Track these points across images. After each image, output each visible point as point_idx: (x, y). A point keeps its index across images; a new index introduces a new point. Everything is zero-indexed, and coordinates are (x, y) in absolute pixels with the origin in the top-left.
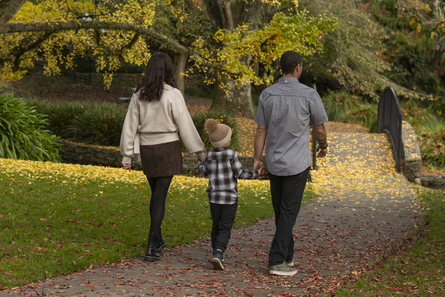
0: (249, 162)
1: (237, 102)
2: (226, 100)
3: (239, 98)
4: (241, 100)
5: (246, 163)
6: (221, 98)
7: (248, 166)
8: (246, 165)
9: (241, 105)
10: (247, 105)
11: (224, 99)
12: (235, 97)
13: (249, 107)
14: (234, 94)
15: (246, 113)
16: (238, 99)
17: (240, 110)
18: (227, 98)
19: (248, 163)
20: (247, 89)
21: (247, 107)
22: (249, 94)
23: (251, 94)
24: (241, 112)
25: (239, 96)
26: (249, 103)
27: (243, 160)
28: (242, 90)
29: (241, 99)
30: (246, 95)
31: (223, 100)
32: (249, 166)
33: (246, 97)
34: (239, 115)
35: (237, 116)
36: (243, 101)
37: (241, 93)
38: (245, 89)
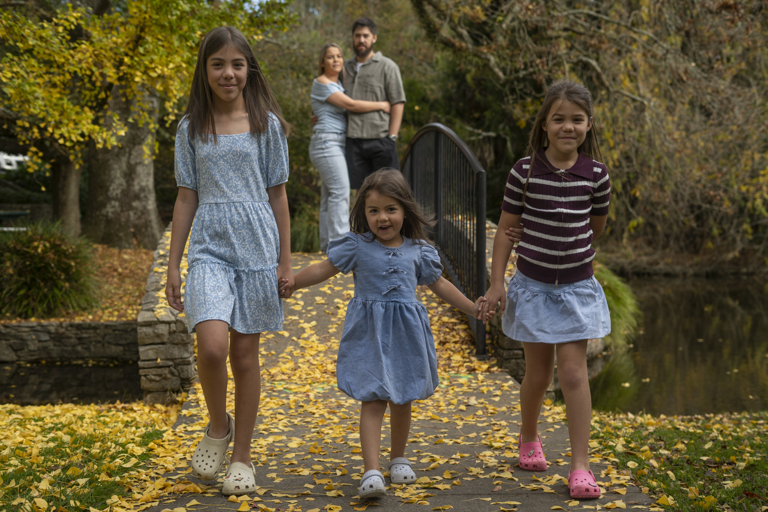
0: (105, 335)
1: (128, 220)
2: (107, 216)
3: (132, 213)
4: (136, 216)
5: (99, 339)
6: (98, 213)
7: (103, 345)
8: (99, 342)
9: (135, 226)
10: (147, 224)
11: (103, 215)
12: (122, 211)
13: (152, 228)
14: (121, 206)
15: (146, 240)
16: (129, 216)
17: (134, 235)
18: (108, 212)
19: (103, 338)
20: (145, 197)
21: (146, 230)
22: (151, 204)
23: (155, 205)
24: (136, 239)
25: (131, 208)
26: (150, 221)
27: (91, 331)
28: (137, 197)
29: (135, 213)
30: (145, 207)
31: (101, 217)
32: (106, 345)
33: (145, 211)
34: (130, 244)
35: (127, 246)
36: (139, 218)
37: (135, 204)
38: (142, 195)
